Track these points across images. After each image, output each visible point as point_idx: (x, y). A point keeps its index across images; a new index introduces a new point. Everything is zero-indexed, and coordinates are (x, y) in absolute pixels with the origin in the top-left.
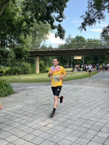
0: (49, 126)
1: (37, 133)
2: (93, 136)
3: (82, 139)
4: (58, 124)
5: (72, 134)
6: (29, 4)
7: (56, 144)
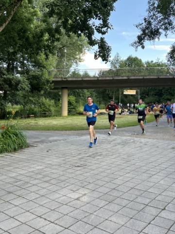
0: (83, 199)
1: (65, 209)
2: (152, 217)
3: (135, 221)
4: (98, 196)
5: (120, 212)
6: (56, 5)
7: (95, 227)
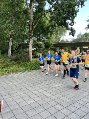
7: (64, 96)
